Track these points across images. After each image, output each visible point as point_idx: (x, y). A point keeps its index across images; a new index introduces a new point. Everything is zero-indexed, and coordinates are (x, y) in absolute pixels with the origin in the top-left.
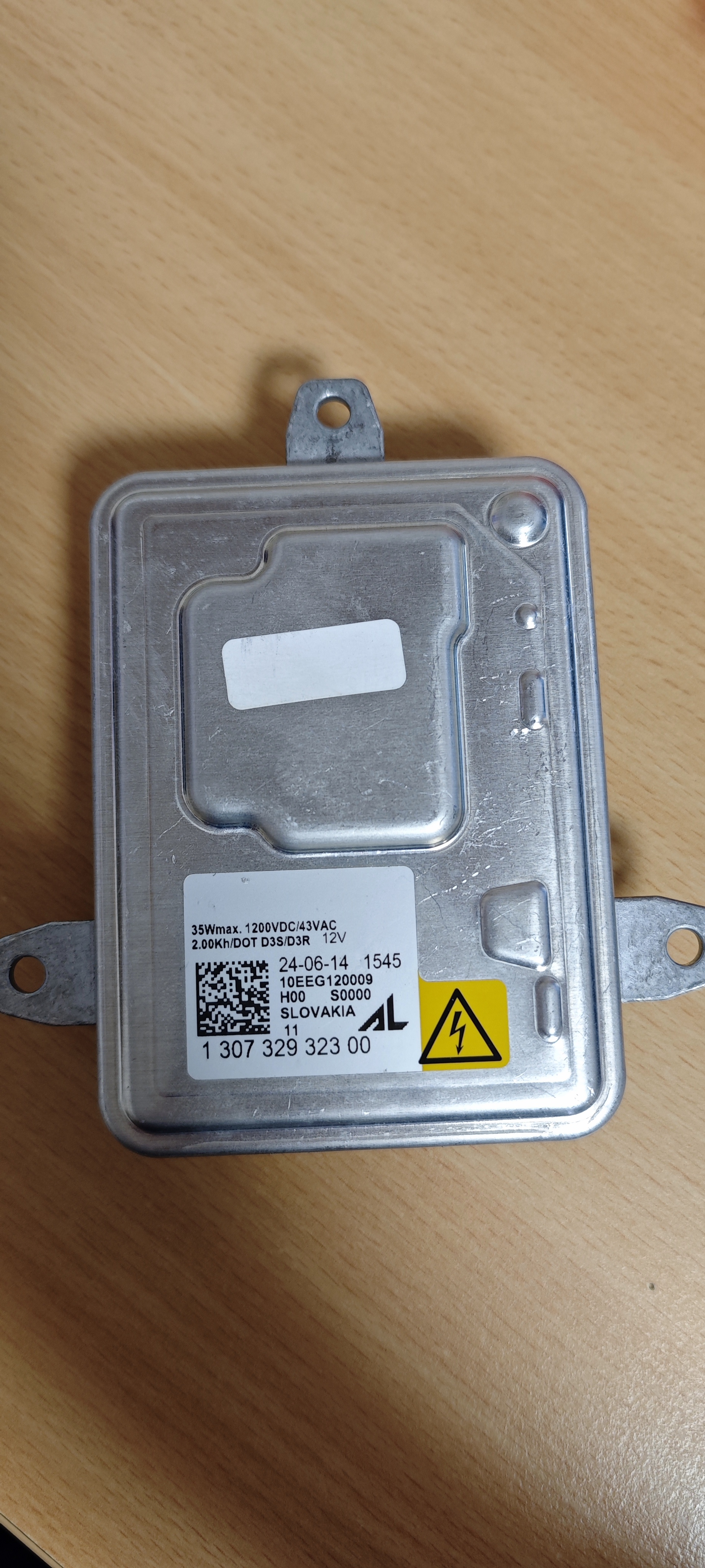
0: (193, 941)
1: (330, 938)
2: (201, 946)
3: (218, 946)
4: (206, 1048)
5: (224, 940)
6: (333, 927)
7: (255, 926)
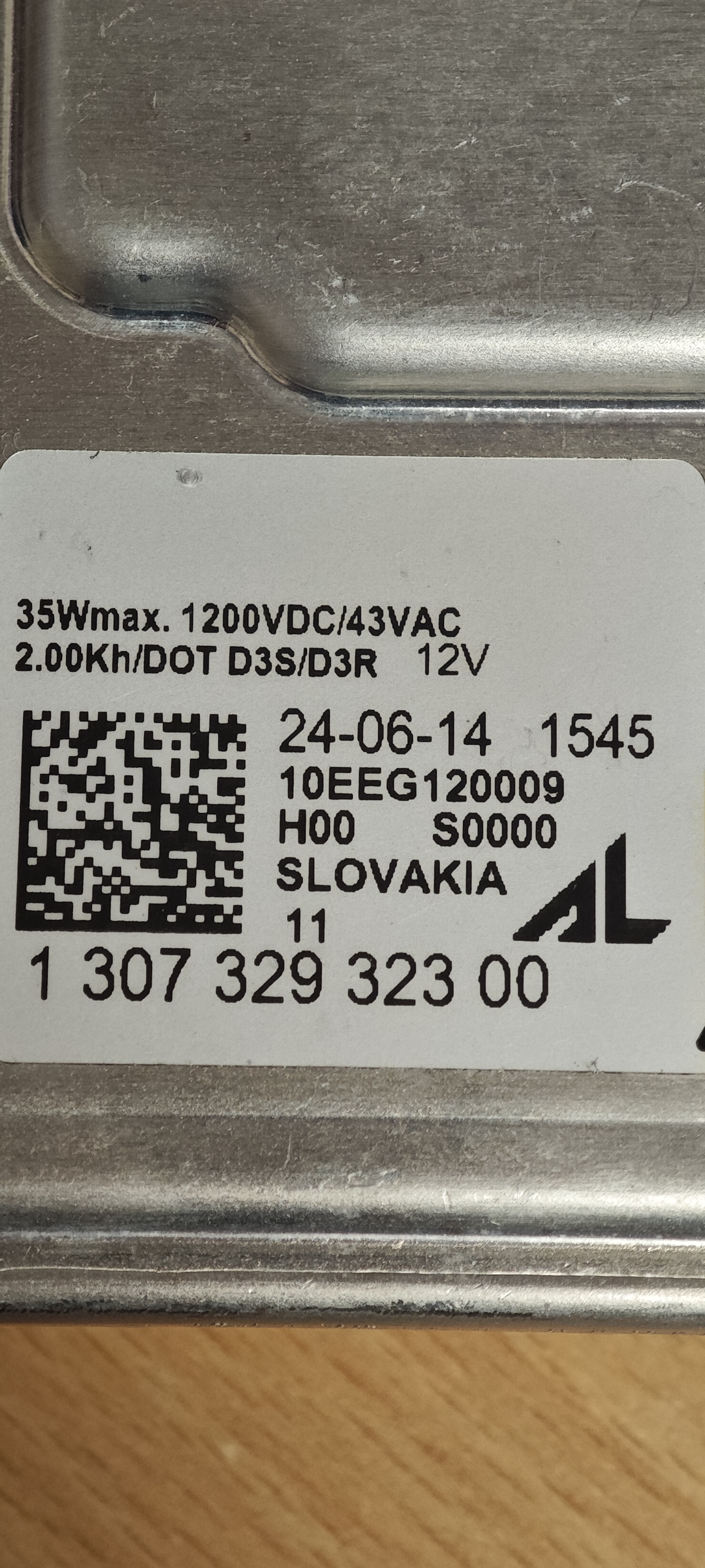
0: (19, 647)
1: (438, 660)
2: (42, 662)
3: (96, 666)
4: (39, 965)
5: (116, 647)
6: (449, 627)
7: (211, 612)
